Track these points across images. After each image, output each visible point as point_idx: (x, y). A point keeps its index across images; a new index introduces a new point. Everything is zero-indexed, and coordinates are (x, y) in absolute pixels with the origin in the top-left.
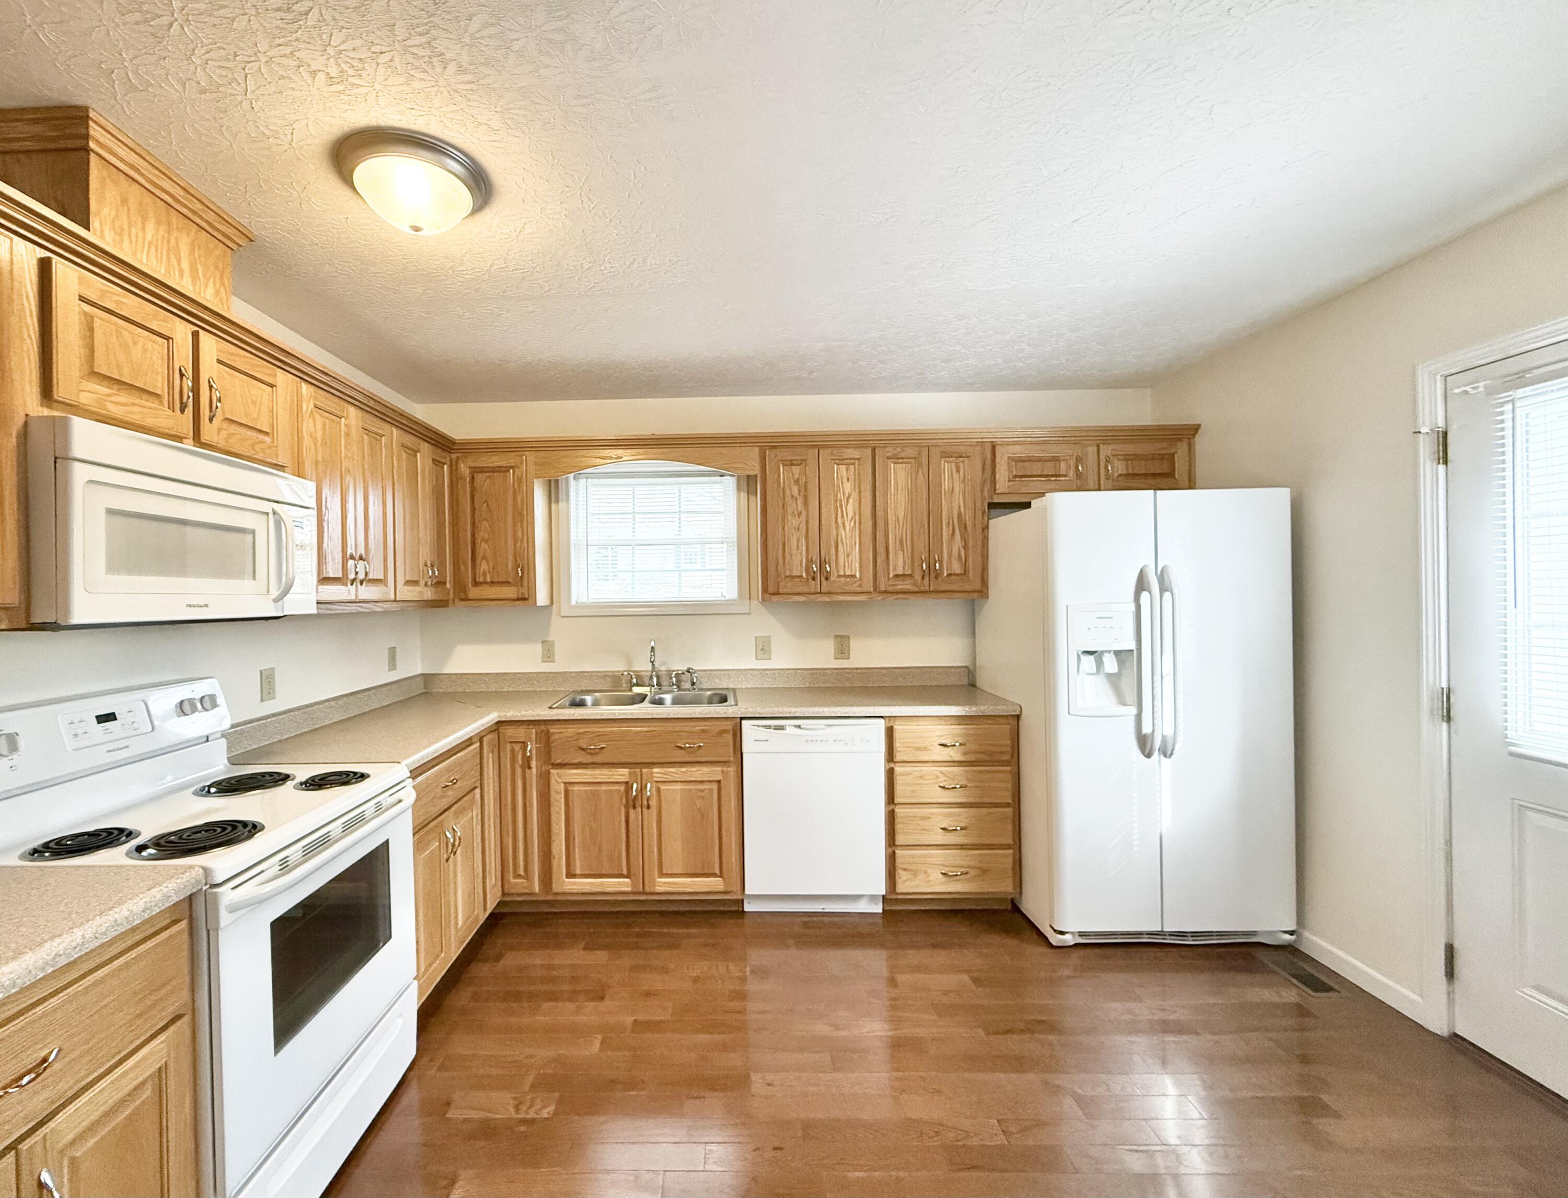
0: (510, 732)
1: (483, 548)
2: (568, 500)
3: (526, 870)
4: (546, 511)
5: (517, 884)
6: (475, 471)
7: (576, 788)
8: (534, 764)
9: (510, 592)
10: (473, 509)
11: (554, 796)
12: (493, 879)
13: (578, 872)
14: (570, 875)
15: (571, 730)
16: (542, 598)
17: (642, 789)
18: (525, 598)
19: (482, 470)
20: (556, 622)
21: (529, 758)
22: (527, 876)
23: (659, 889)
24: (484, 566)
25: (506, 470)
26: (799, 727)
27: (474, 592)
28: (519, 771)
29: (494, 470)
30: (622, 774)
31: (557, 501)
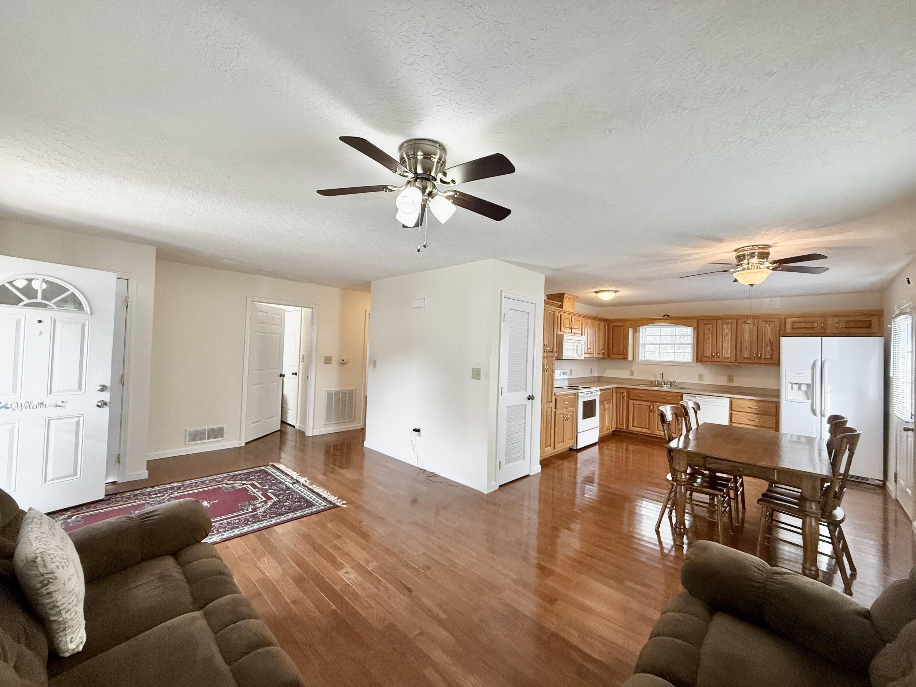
0: (620, 390)
1: (615, 345)
2: (639, 332)
3: (622, 423)
4: (633, 335)
5: (620, 426)
6: (613, 326)
7: (636, 405)
8: (625, 398)
9: (621, 357)
10: (613, 336)
11: (630, 406)
12: (614, 423)
13: (636, 426)
14: (633, 426)
15: (635, 391)
16: (630, 358)
17: (653, 408)
18: (626, 358)
19: (616, 326)
20: (634, 364)
21: (624, 397)
22: (623, 425)
23: (657, 434)
24: (615, 350)
25: (621, 326)
26: (700, 397)
27: (612, 356)
28: (621, 399)
29: (619, 326)
30: (649, 404)
31: (636, 333)
